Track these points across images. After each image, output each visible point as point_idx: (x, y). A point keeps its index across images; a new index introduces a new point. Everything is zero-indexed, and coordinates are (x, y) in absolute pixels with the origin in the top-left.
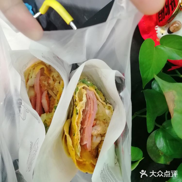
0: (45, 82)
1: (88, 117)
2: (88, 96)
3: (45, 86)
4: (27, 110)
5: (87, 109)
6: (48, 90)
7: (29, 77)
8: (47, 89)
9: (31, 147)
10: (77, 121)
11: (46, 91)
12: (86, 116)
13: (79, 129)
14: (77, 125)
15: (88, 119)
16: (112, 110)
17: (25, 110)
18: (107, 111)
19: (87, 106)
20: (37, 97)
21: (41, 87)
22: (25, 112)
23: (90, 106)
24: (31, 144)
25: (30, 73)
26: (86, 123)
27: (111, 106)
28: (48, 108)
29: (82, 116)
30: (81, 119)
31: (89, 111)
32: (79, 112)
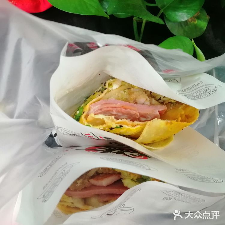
0: (77, 183)
1: (125, 110)
2: (98, 111)
3: (83, 183)
4: (122, 206)
5: (115, 113)
6: (88, 177)
7: (73, 207)
8: (87, 179)
9: (170, 199)
10: (131, 126)
11: (90, 180)
12: (123, 114)
13: (141, 123)
14: (136, 126)
15: (129, 109)
16: (112, 80)
17: (122, 209)
18: (115, 86)
19: (111, 113)
20: (100, 193)
21: (86, 188)
22: (123, 208)
23: (111, 108)
24: (165, 199)
25: (66, 206)
26: (133, 112)
27: (108, 82)
28: (114, 176)
29: (124, 120)
30: (128, 121)
31: (118, 109)
32: (118, 124)
